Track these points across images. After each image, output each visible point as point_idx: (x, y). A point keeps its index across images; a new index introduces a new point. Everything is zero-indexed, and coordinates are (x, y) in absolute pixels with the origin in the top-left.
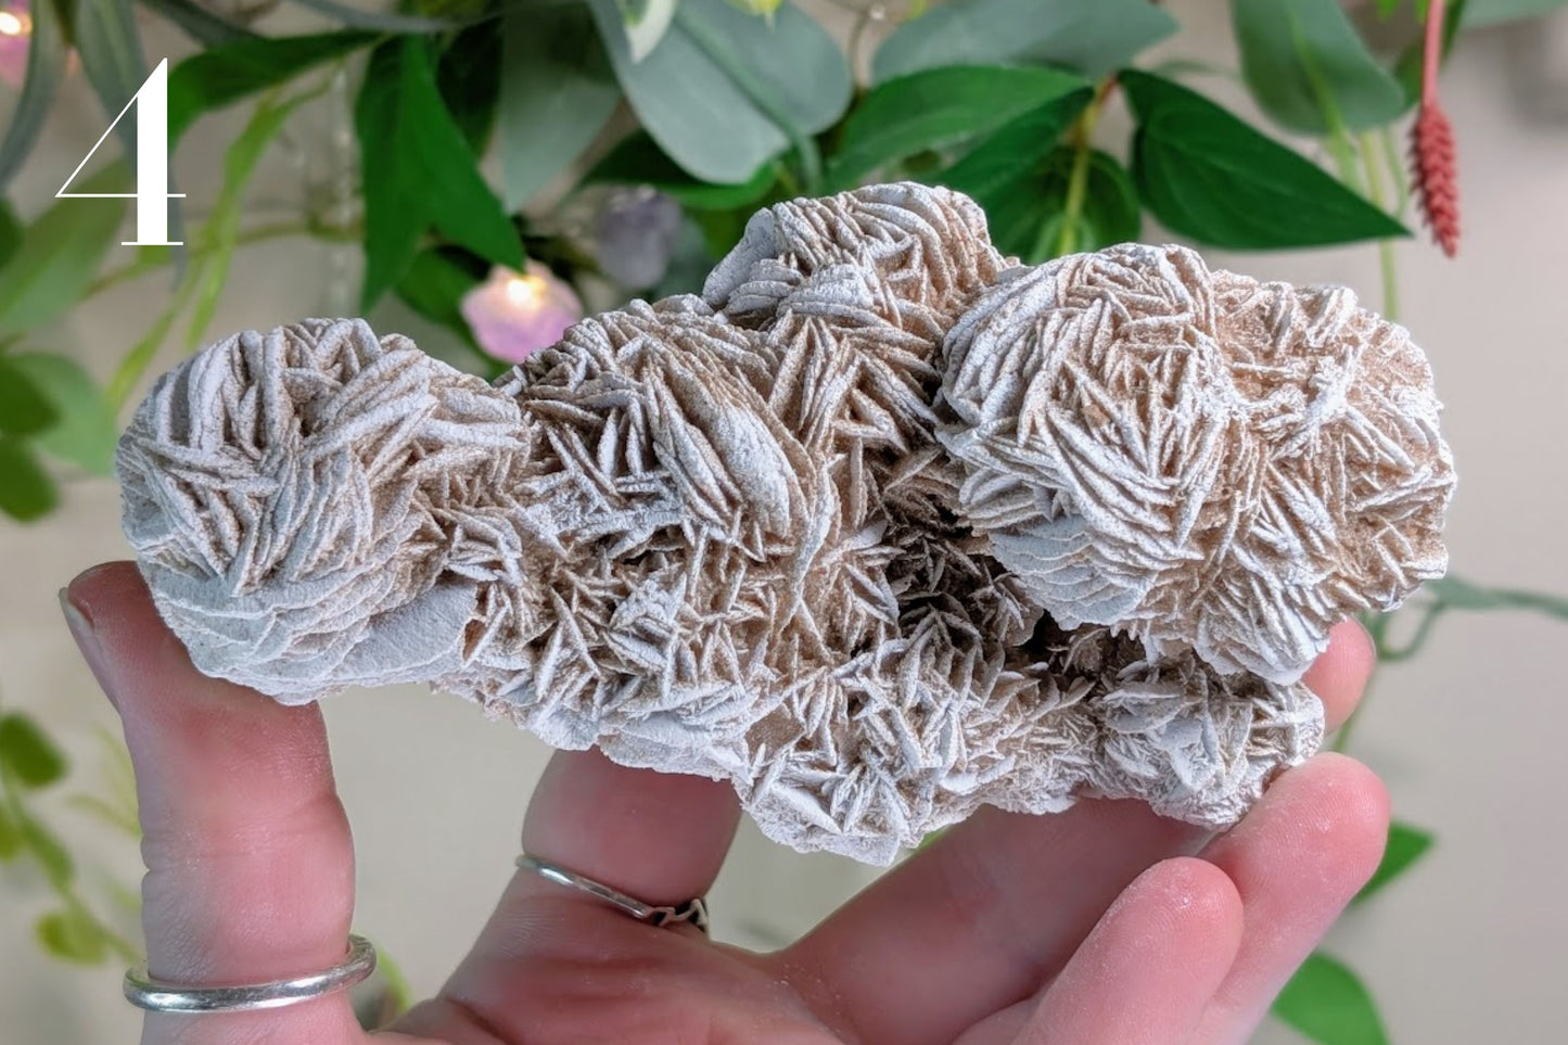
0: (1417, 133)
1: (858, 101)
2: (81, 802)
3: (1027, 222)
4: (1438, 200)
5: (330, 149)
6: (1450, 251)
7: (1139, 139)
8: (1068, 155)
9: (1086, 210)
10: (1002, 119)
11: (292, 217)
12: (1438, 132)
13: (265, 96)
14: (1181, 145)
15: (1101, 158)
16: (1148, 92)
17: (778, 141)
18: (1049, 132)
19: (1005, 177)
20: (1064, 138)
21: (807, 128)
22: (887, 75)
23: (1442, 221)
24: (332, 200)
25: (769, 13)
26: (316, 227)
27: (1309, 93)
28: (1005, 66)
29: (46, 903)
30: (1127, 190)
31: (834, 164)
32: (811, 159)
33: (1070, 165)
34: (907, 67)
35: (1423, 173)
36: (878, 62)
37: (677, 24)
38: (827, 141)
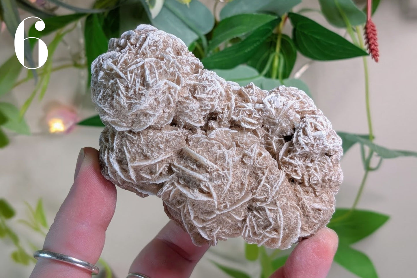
0: (366, 28)
1: (216, 24)
2: (21, 221)
3: (266, 54)
4: (373, 47)
5: (79, 44)
6: (377, 61)
7: (294, 31)
8: (276, 35)
9: (281, 51)
10: (254, 28)
11: (70, 62)
12: (372, 28)
13: (58, 31)
14: (306, 32)
15: (284, 36)
16: (295, 18)
17: (195, 37)
18: (270, 31)
19: (258, 43)
20: (274, 31)
21: (203, 33)
22: (224, 18)
23: (374, 52)
24: (80, 58)
25: (188, 4)
26: (76, 65)
27: (341, 16)
28: (255, 14)
29: (12, 249)
30: (292, 45)
31: (210, 42)
32: (204, 41)
33: (276, 39)
34: (229, 15)
35: (368, 39)
36: (221, 14)
37: (165, 6)
38: (209, 36)
